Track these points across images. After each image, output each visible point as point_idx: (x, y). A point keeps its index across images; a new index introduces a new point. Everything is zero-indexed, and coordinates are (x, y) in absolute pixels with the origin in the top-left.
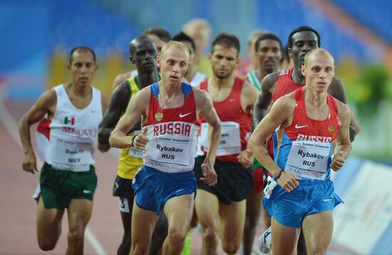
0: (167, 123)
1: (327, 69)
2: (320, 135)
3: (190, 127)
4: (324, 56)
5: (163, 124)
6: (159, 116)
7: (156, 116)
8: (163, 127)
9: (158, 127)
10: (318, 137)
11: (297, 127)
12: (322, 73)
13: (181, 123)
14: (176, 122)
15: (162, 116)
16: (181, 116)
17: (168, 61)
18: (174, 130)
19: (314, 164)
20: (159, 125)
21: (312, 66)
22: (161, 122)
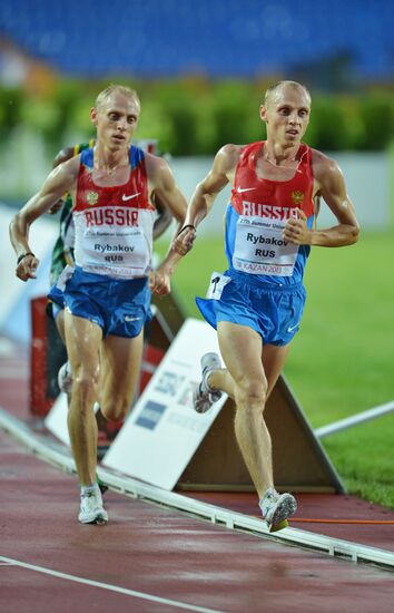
0: (104, 209)
1: (301, 112)
3: (137, 213)
5: (98, 209)
6: (91, 197)
7: (88, 197)
8: (98, 214)
9: (90, 213)
13: (125, 209)
14: (117, 208)
15: (97, 197)
16: (125, 198)
17: (110, 114)
18: (116, 219)
19: (273, 254)
20: (92, 210)
21: (279, 105)
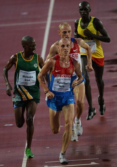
1: (67, 46)
2: (66, 74)
4: (65, 40)
10: (65, 75)
11: (56, 71)
12: (66, 48)
16: (74, 51)
19: (64, 86)
21: (61, 45)
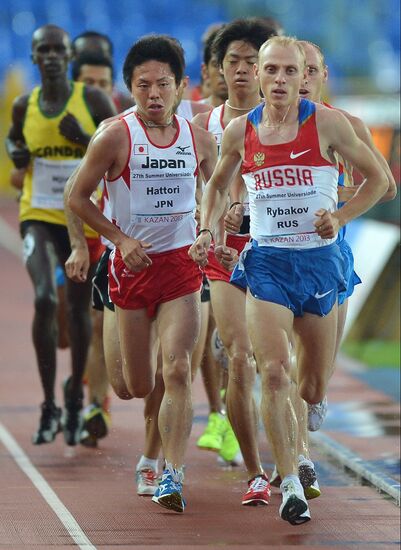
0: (272, 169)
3: (310, 172)
6: (259, 158)
7: (255, 159)
9: (258, 176)
14: (286, 167)
15: (263, 158)
18: (285, 180)
22: (263, 167)
